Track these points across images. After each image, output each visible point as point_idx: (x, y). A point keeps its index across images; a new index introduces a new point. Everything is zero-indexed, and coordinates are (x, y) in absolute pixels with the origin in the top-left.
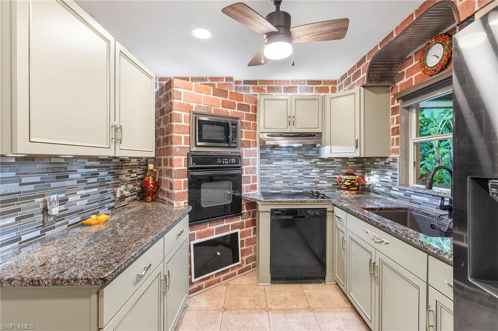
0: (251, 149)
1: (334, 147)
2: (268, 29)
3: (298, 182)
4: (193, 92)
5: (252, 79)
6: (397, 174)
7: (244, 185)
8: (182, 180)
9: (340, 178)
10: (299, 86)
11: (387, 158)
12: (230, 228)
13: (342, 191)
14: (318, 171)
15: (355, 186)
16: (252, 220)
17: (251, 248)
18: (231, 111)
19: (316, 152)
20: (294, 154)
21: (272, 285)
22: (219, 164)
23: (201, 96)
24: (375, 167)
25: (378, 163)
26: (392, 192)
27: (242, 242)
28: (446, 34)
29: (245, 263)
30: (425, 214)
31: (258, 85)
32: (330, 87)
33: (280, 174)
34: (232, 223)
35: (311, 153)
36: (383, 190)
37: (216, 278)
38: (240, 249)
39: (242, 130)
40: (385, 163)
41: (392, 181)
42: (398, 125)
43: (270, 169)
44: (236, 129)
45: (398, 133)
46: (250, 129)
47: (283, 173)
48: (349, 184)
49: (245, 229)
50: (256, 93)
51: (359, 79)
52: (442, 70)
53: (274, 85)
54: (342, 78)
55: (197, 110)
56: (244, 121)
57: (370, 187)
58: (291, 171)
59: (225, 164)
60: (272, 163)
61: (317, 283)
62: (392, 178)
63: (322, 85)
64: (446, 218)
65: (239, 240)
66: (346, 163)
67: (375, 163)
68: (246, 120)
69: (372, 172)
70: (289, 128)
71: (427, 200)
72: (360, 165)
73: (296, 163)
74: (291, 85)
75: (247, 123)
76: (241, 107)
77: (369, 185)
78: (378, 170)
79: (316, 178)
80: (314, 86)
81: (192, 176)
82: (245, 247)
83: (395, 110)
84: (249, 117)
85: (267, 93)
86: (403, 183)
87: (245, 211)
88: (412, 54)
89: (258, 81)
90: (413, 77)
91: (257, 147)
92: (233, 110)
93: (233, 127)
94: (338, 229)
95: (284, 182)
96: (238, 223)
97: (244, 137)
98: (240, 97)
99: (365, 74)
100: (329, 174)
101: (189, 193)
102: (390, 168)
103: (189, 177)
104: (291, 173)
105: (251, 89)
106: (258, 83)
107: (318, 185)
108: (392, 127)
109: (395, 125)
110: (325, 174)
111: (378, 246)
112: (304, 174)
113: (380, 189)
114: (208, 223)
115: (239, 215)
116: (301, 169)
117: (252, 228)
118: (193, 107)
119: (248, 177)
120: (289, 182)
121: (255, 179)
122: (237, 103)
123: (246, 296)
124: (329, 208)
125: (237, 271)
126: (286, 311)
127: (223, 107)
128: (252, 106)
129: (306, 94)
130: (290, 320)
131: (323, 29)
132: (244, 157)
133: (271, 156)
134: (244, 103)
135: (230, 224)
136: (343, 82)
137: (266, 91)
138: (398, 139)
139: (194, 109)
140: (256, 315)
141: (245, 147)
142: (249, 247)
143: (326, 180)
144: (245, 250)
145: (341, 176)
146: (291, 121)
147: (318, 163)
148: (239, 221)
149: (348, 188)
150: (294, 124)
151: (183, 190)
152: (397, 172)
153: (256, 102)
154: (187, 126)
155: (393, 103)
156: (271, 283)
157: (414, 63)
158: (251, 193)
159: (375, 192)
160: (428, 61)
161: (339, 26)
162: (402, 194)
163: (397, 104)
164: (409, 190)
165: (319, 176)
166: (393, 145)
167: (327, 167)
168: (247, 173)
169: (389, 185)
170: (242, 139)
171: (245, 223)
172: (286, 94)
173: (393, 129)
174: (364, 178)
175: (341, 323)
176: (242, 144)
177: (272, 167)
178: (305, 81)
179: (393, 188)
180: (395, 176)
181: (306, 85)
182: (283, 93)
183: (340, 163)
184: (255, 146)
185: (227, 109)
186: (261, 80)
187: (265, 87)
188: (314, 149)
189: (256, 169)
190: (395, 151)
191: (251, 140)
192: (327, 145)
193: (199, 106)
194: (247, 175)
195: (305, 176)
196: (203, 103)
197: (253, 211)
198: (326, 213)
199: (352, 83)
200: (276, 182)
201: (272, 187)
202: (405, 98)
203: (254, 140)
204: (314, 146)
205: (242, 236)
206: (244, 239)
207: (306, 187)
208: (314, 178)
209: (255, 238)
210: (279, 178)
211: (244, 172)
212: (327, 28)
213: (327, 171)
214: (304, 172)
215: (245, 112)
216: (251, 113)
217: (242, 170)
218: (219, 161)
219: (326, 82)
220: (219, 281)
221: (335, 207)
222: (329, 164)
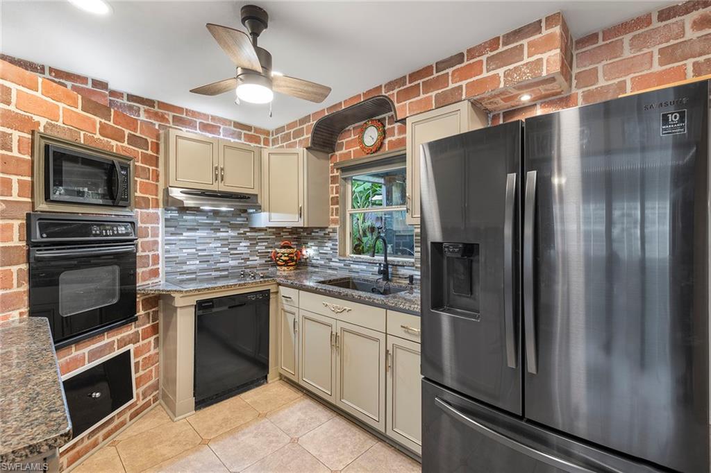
0: (151, 211)
1: (273, 215)
2: (252, 65)
3: (221, 261)
4: (39, 94)
5: (145, 96)
6: (336, 245)
7: (139, 271)
8: (14, 269)
9: (276, 251)
10: (222, 127)
11: (327, 228)
12: (116, 346)
13: (278, 268)
14: (248, 244)
15: (293, 261)
16: (152, 325)
17: (151, 371)
18: (117, 145)
19: (245, 219)
20: (216, 222)
21: (199, 412)
22: (96, 235)
23: (58, 107)
24: (313, 239)
25: (317, 234)
26: (332, 264)
27: (137, 364)
28: (379, 120)
29: (141, 398)
30: (365, 280)
31: (156, 109)
32: (262, 137)
33: (194, 250)
34: (119, 337)
35: (239, 220)
36: (322, 262)
37: (90, 441)
38: (134, 376)
39: (136, 179)
40: (325, 234)
41: (331, 252)
42: (337, 195)
43: (178, 243)
44: (126, 176)
45: (337, 203)
46: (149, 179)
47: (199, 248)
48: (287, 258)
49: (141, 343)
50: (154, 122)
51: (302, 138)
52: (376, 151)
53: (184, 116)
54: (278, 131)
55: (49, 132)
56: (139, 164)
57: (308, 260)
58: (211, 245)
59: (107, 236)
60: (182, 234)
61: (257, 386)
62: (332, 249)
63: (252, 133)
64: (381, 281)
65: (133, 361)
66: (280, 234)
67: (313, 234)
68: (142, 163)
69: (309, 244)
70: (216, 184)
71: (365, 267)
72: (295, 236)
73: (219, 234)
74: (210, 122)
75: (144, 169)
76: (133, 140)
77: (306, 259)
78: (316, 241)
79: (245, 253)
80: (243, 132)
81: (38, 260)
82: (141, 373)
83: (334, 180)
84: (147, 159)
85: (171, 125)
86: (342, 254)
87: (141, 312)
88: (351, 127)
89: (156, 103)
90: (352, 150)
91: (160, 209)
92: (119, 144)
93: (123, 172)
94: (285, 311)
95: (200, 262)
96: (128, 336)
97: (138, 191)
98: (132, 124)
99: (310, 135)
100: (261, 247)
101: (31, 294)
102: (330, 239)
103: (32, 260)
104: (211, 249)
105: (142, 112)
106: (156, 105)
107: (248, 263)
108: (331, 196)
109: (334, 195)
110: (257, 248)
111: (339, 316)
112: (229, 249)
113: (318, 262)
114: (73, 346)
115: (131, 321)
116: (226, 242)
117: (152, 339)
118: (38, 124)
119: (145, 256)
120: (209, 261)
121: (156, 258)
122: (127, 132)
123: (160, 443)
124: (273, 288)
125: (127, 415)
126: (232, 432)
127: (100, 134)
128: (152, 142)
129: (232, 140)
130: (243, 438)
131: (306, 88)
132: (139, 224)
133: (180, 223)
134: (138, 134)
135: (115, 338)
136: (279, 135)
137: (171, 123)
138: (337, 209)
139: (41, 129)
140: (192, 457)
141: (141, 208)
142: (148, 370)
143: (257, 256)
144: (141, 376)
145: (278, 250)
146: (219, 174)
147: (248, 234)
148: (130, 331)
149: (286, 263)
150: (222, 180)
151: (15, 289)
152: (337, 243)
153: (158, 137)
154: (24, 160)
155: (332, 172)
156: (196, 410)
157: (353, 137)
158: (150, 282)
159: (313, 266)
160: (365, 140)
161: (322, 91)
162: (342, 265)
163: (336, 173)
164: (349, 260)
165: (249, 251)
166: (332, 215)
167: (259, 239)
168: (144, 251)
169: (328, 256)
170: (136, 194)
171: (140, 332)
172: (204, 133)
173: (332, 198)
174: (301, 252)
175: (299, 413)
176: (135, 202)
177: (181, 240)
178: (230, 121)
179: (333, 260)
180: (335, 247)
181: (232, 128)
182: (198, 131)
183: (274, 234)
184: (157, 206)
185: (109, 140)
186: (162, 103)
187: (169, 115)
188: (242, 215)
189: (158, 243)
190: (335, 222)
191: (150, 197)
192: (264, 211)
193: (53, 126)
194: (144, 254)
195: (232, 252)
196: (61, 120)
197: (153, 311)
198: (269, 295)
199: (292, 140)
200: (188, 263)
201: (181, 270)
202: (344, 170)
203: (154, 197)
204: (245, 211)
205: (136, 356)
206: (140, 359)
207: (233, 267)
208: (242, 254)
209: (158, 353)
210: (192, 257)
211: (140, 249)
212: (310, 89)
213: (259, 244)
214: (230, 247)
215: (140, 151)
216: (150, 152)
217: (136, 245)
218: (96, 230)
219: (257, 130)
220: (95, 444)
221: (280, 287)
222: (261, 235)
